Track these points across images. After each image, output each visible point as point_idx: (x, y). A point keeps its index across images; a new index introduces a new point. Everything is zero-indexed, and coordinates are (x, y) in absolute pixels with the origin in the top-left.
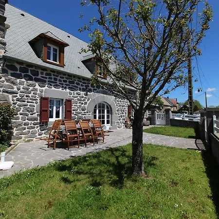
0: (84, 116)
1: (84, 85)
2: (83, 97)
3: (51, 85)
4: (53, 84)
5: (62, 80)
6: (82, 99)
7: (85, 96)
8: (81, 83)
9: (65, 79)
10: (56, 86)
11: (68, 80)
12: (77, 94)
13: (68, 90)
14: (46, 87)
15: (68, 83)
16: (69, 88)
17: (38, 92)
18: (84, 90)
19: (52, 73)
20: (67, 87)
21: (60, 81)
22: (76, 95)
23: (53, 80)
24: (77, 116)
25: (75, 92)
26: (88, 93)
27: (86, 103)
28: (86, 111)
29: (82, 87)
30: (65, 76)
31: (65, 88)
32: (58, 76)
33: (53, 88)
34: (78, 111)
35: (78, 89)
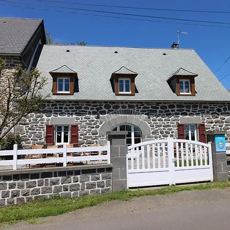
0: (95, 140)
1: (95, 108)
2: (93, 121)
3: (57, 114)
4: (58, 113)
5: (68, 107)
6: (93, 123)
7: (96, 120)
8: (90, 107)
9: (71, 106)
10: (62, 114)
11: (74, 107)
12: (85, 118)
13: (74, 116)
14: (52, 116)
15: (74, 109)
16: (76, 114)
17: (45, 121)
18: (94, 113)
19: (58, 104)
20: (74, 113)
21: (66, 108)
22: (84, 120)
23: (58, 109)
24: (85, 141)
25: (83, 117)
26: (101, 116)
27: (97, 127)
28: (98, 135)
29: (91, 111)
30: (70, 104)
31: (72, 114)
32: (63, 105)
33: (59, 116)
34: (87, 135)
35: (87, 113)
